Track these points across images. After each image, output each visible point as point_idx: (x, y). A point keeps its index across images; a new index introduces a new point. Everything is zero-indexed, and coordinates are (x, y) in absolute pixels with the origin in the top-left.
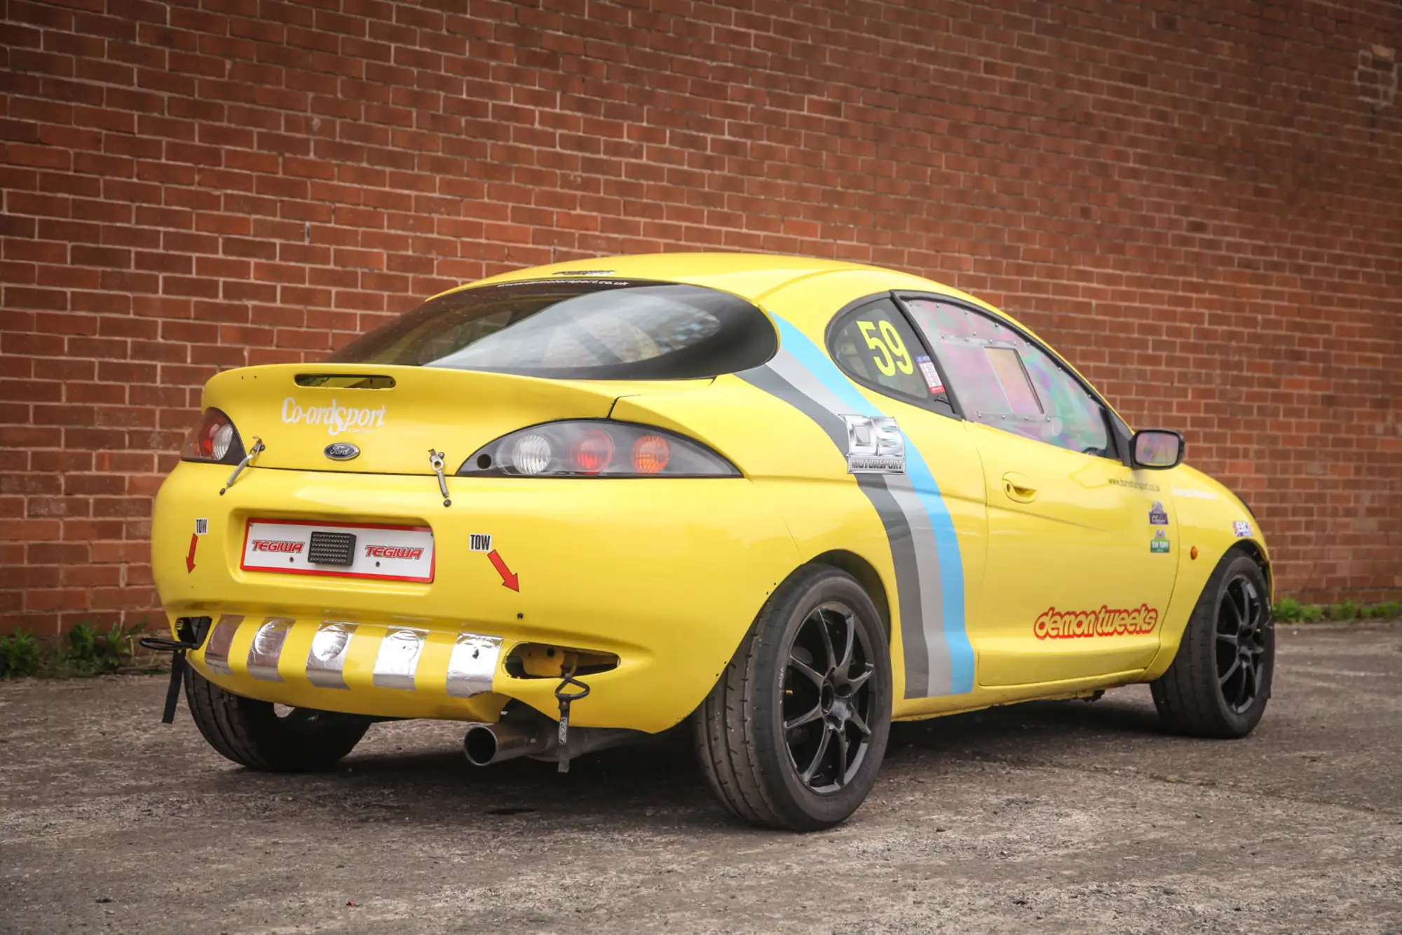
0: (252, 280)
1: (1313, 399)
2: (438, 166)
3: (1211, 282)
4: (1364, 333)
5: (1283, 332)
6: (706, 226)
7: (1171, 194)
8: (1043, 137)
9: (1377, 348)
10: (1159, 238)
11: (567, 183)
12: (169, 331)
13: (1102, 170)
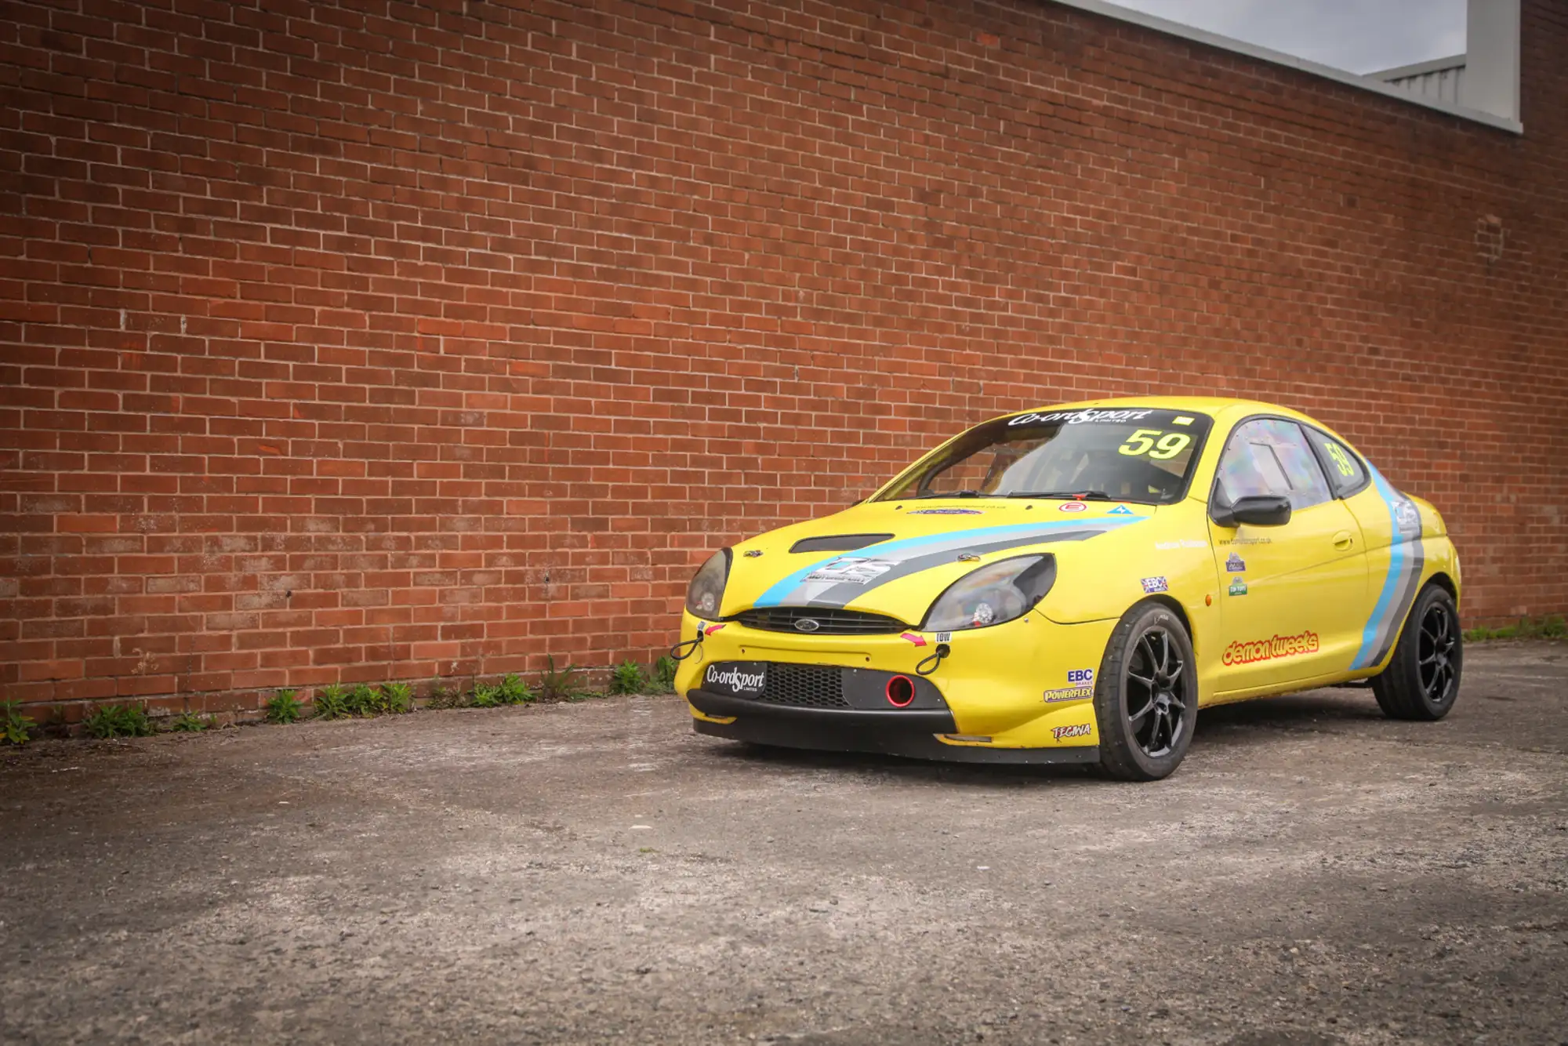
0: (763, 409)
1: (1454, 477)
2: (878, 322)
3: (1384, 391)
4: (1488, 427)
5: (1433, 428)
6: (1050, 359)
7: (1356, 328)
8: (1270, 287)
9: (1495, 438)
10: (1348, 360)
11: (960, 331)
12: (713, 447)
13: (1310, 310)
